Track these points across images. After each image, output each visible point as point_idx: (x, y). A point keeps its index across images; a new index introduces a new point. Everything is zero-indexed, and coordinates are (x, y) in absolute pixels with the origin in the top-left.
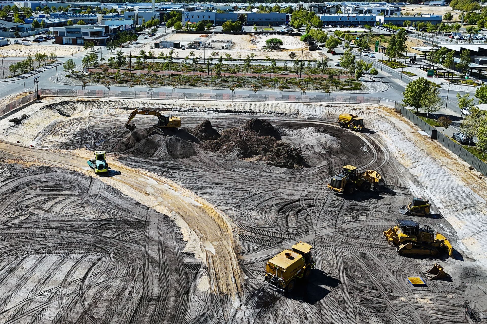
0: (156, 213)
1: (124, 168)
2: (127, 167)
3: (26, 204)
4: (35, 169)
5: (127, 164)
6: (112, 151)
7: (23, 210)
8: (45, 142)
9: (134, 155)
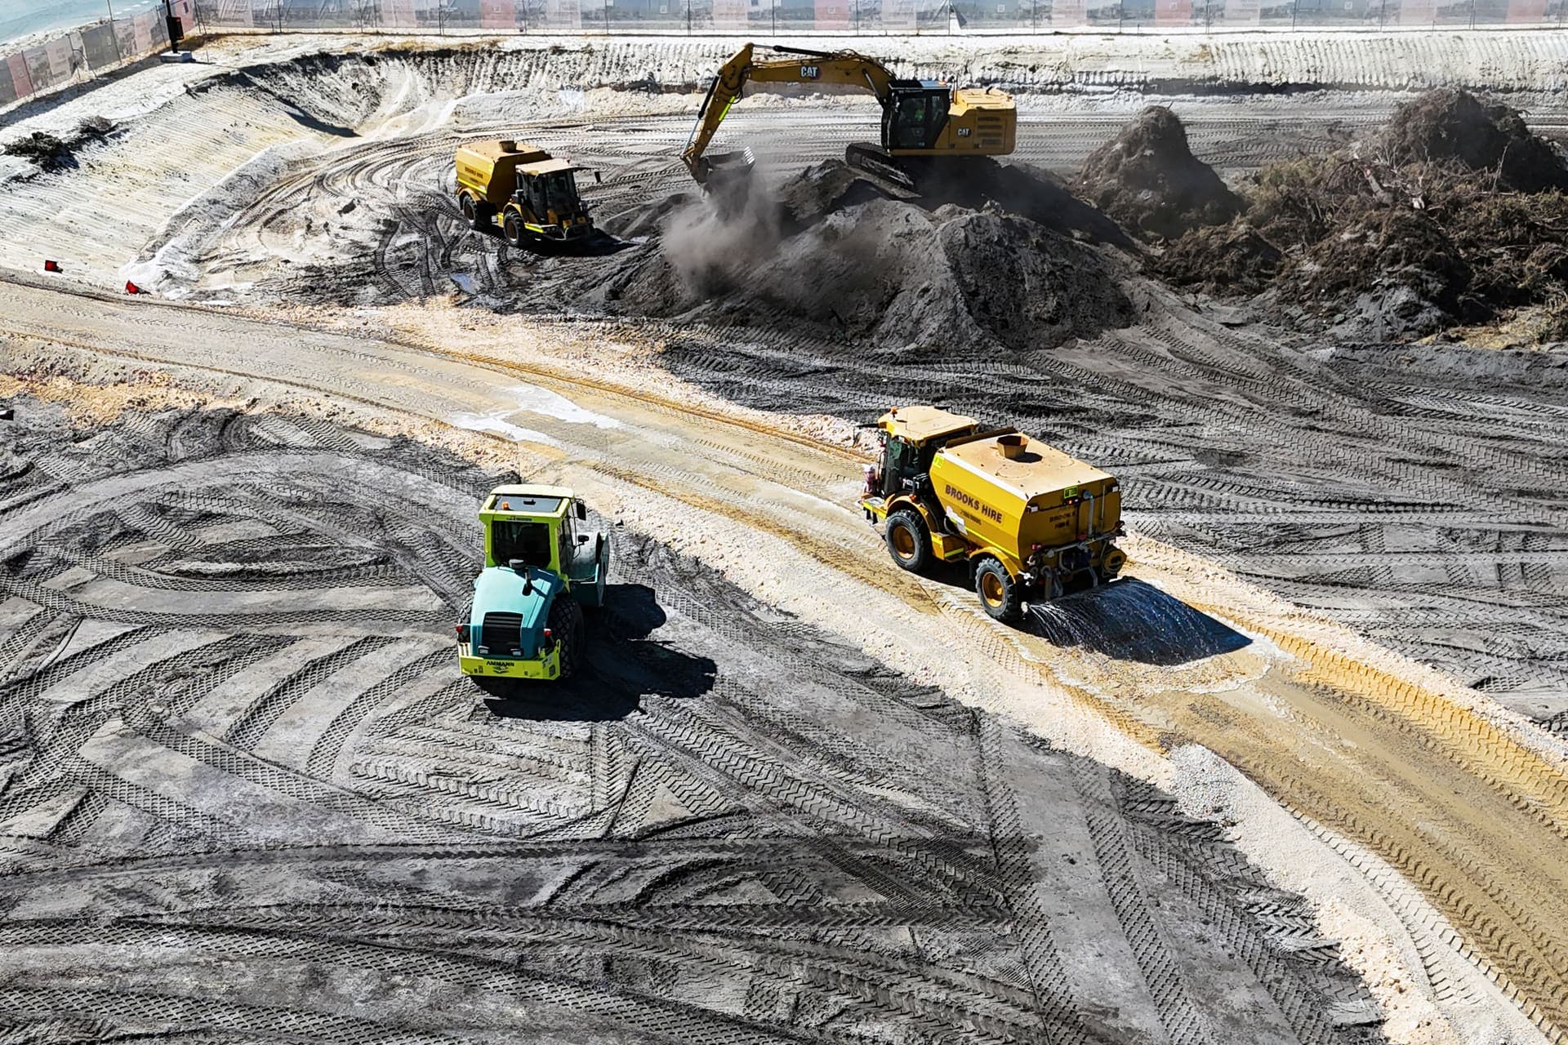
0: (1042, 759)
1: (714, 416)
2: (734, 410)
3: (64, 693)
4: (145, 428)
5: (728, 390)
6: (614, 313)
7: (39, 753)
8: (214, 265)
9: (752, 333)
